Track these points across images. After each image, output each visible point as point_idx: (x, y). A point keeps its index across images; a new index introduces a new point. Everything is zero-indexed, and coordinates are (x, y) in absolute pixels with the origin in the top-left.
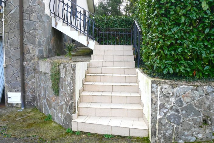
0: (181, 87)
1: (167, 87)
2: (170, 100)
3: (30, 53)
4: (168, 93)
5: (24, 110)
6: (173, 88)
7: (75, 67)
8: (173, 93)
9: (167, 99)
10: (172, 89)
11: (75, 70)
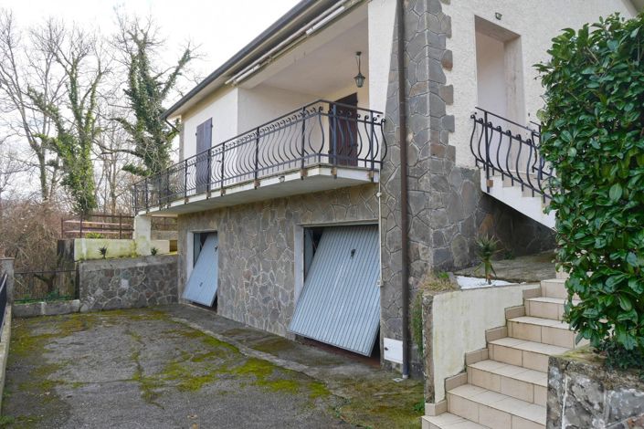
0: (626, 391)
1: (586, 382)
2: (593, 423)
3: (419, 259)
4: (588, 401)
5: (405, 380)
6: (602, 389)
7: (431, 302)
8: (600, 404)
9: (585, 418)
10: (599, 393)
11: (431, 308)
